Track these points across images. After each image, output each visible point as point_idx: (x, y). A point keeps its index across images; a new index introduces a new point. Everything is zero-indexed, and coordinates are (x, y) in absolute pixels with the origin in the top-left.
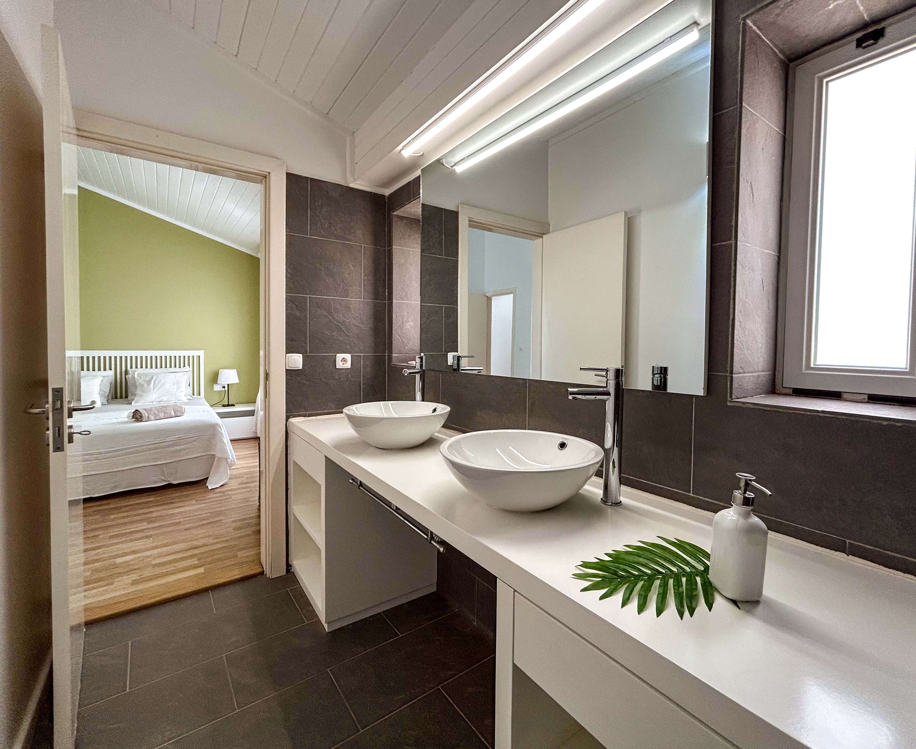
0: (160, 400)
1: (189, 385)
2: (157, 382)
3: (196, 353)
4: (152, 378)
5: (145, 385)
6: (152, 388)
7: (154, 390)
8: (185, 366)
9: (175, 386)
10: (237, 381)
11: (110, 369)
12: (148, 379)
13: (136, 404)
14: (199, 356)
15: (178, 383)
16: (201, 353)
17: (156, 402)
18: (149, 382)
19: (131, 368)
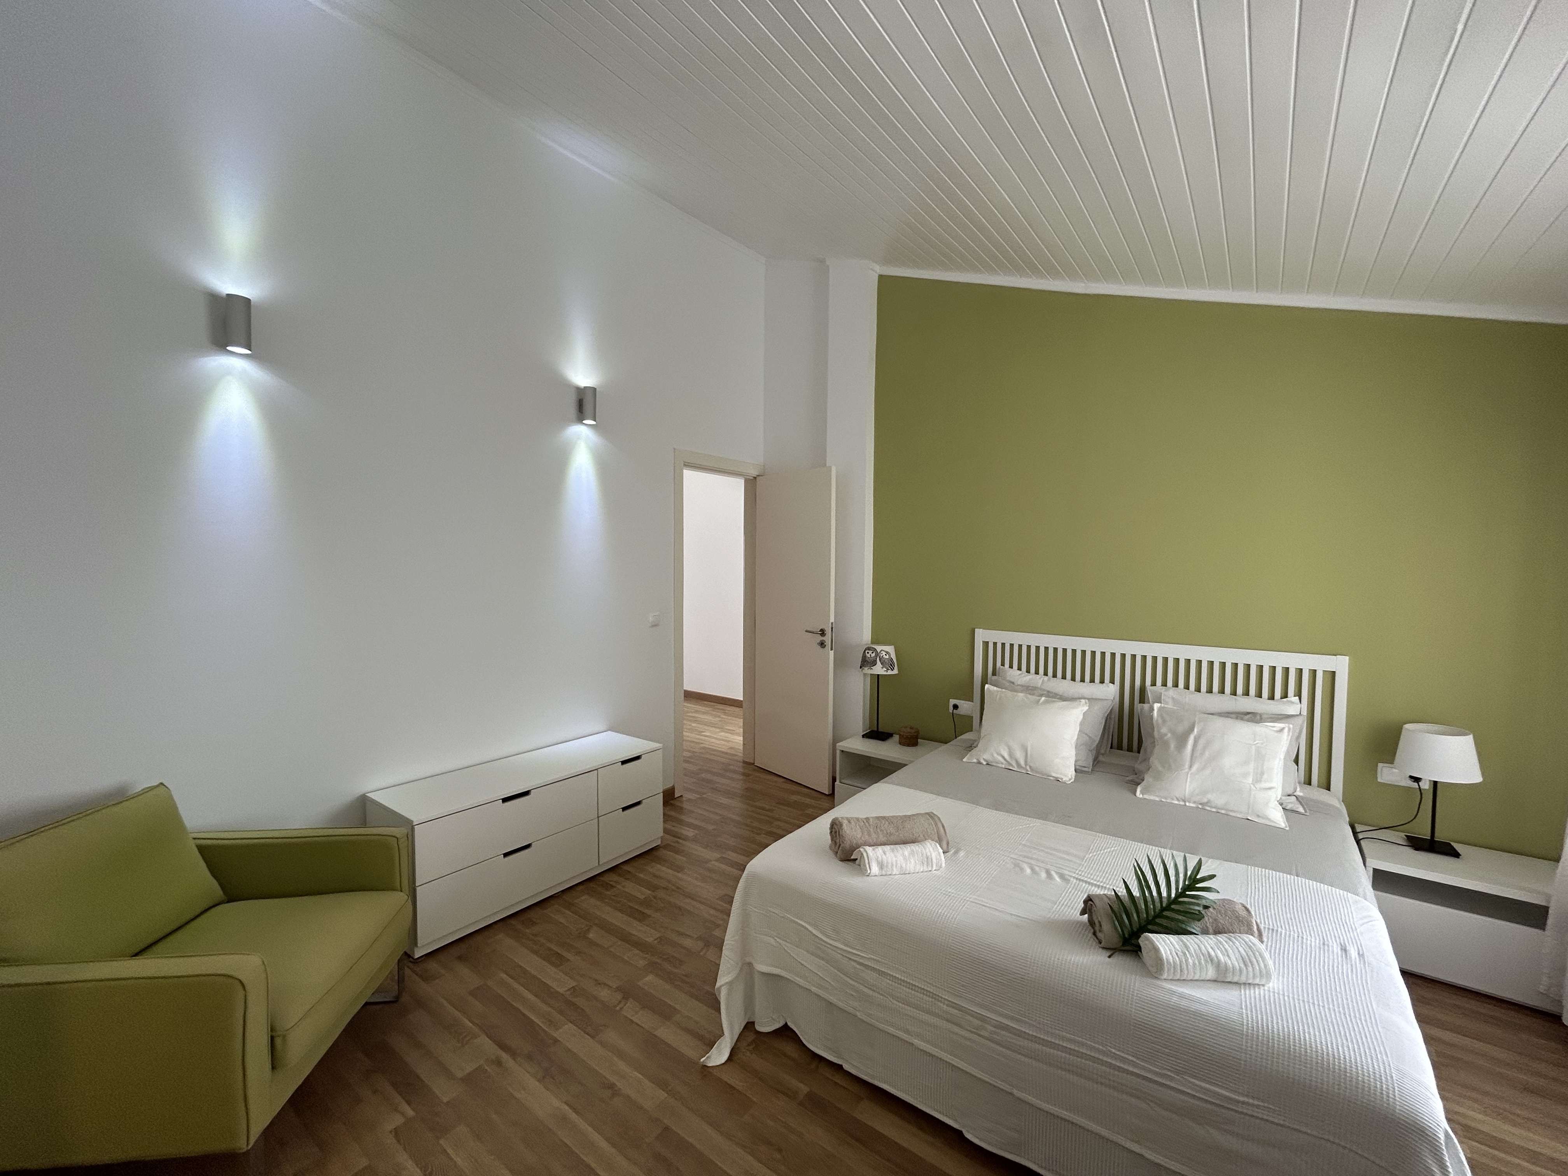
0: (1205, 800)
1: (1296, 761)
2: (1201, 742)
3: (1322, 663)
4: (1192, 729)
5: (1172, 746)
6: (1188, 758)
7: (1191, 767)
8: (1286, 697)
9: (1251, 767)
10: (1476, 777)
11: (1112, 681)
12: (1180, 729)
13: (1146, 796)
14: (1334, 673)
15: (1260, 757)
16: (1341, 665)
17: (1194, 802)
18: (1182, 740)
19: (1154, 684)
